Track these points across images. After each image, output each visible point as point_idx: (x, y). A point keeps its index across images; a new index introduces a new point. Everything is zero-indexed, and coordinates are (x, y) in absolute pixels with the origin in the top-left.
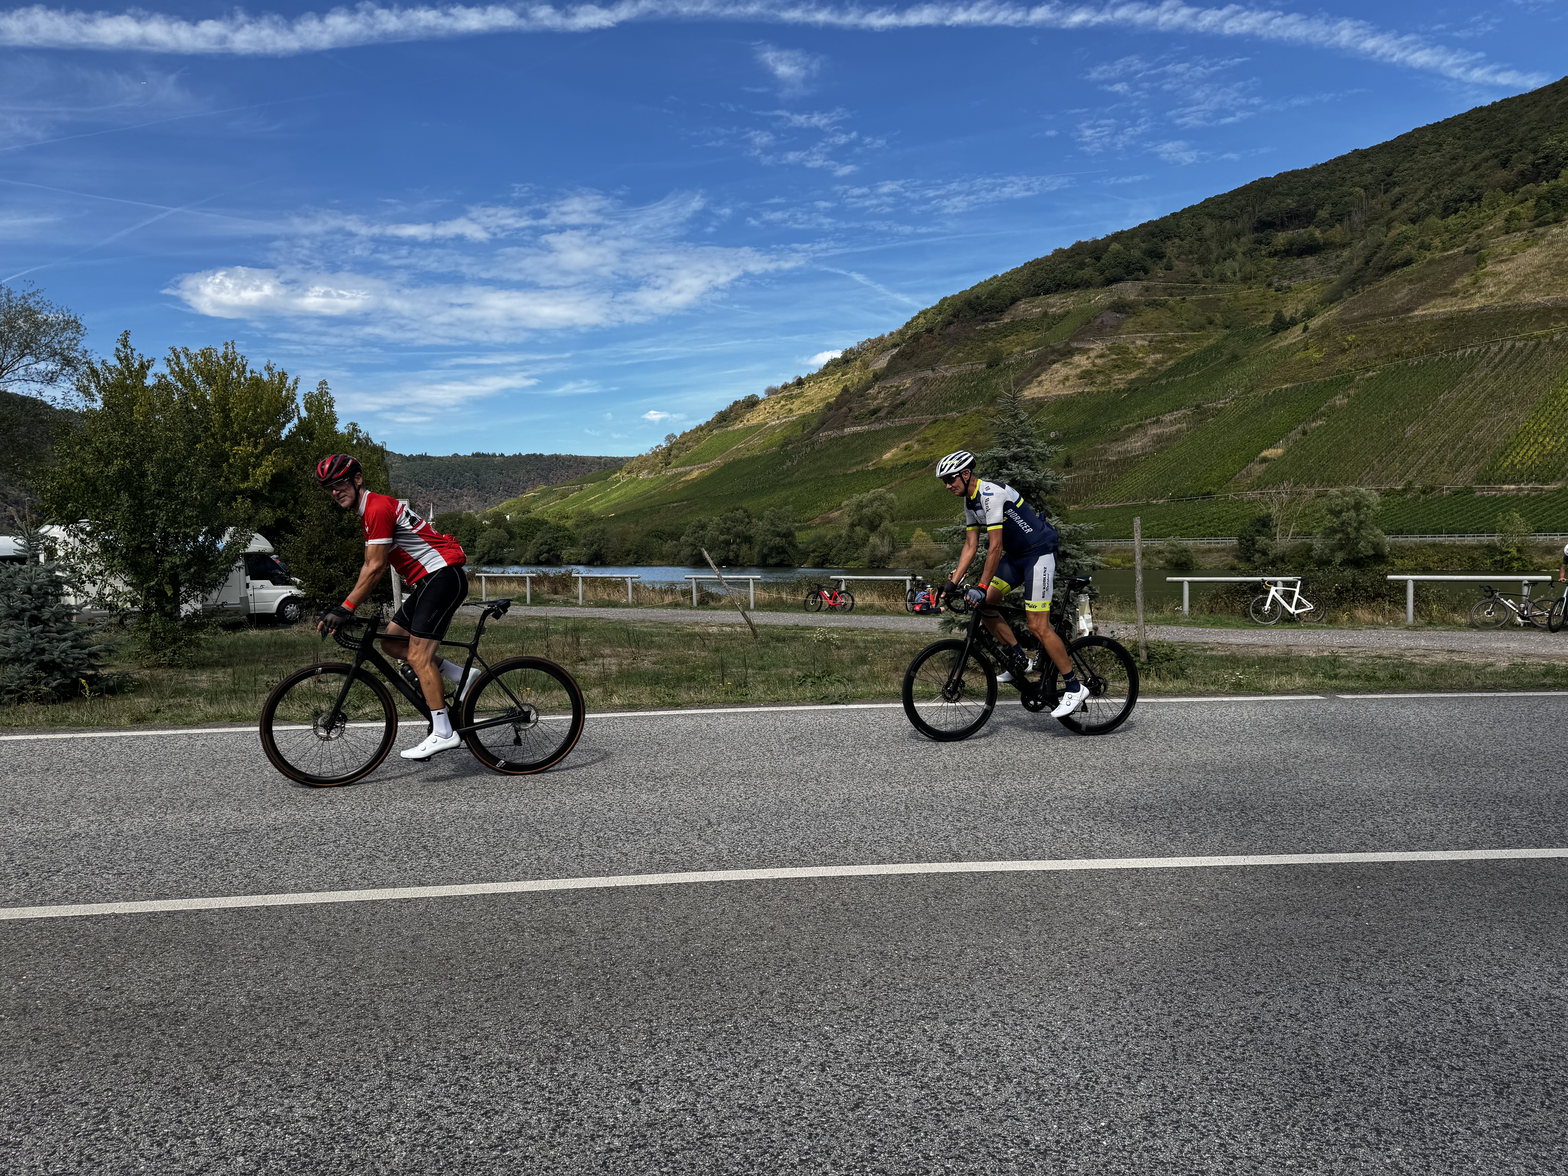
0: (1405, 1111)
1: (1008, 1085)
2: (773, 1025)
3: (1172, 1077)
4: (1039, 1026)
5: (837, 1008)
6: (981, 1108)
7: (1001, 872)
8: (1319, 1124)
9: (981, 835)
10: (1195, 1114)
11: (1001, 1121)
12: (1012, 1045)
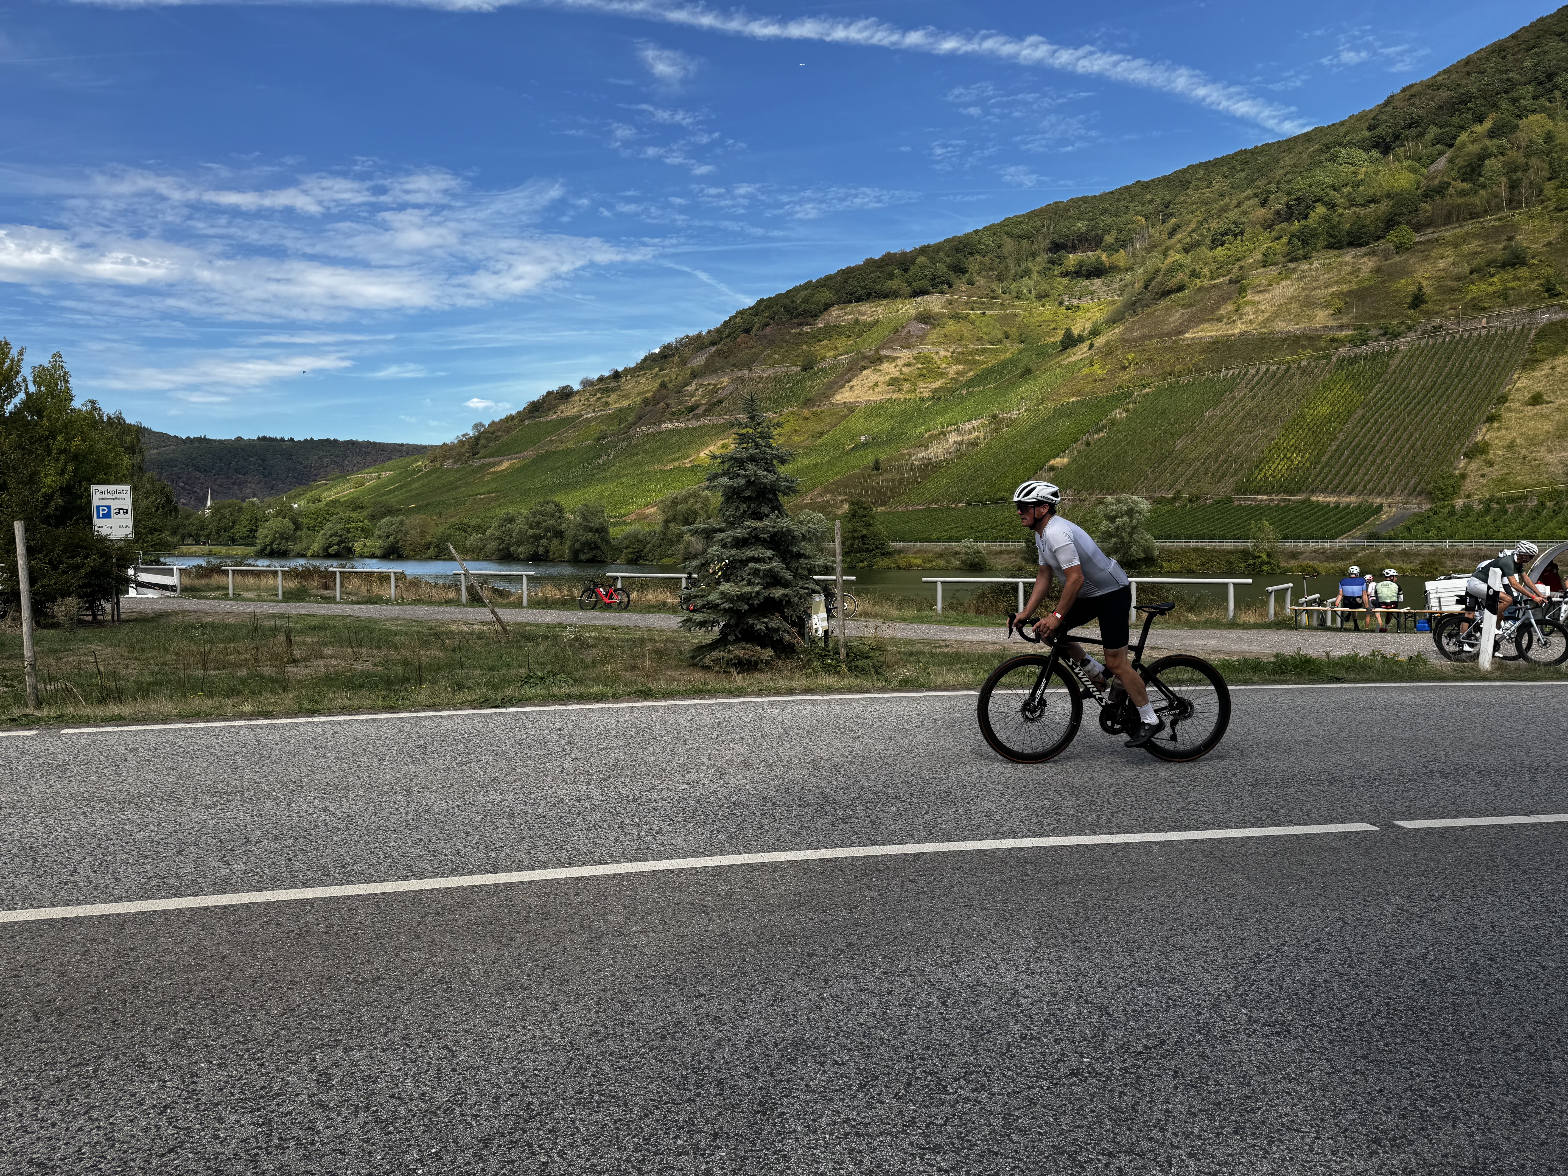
0: (759, 1112)
1: (361, 1115)
2: (143, 1064)
3: (546, 1093)
4: (446, 1047)
5: (233, 1041)
6: (313, 1143)
7: (530, 882)
8: (661, 1133)
9: (540, 843)
10: (541, 1132)
11: (323, 1156)
12: (400, 1069)
